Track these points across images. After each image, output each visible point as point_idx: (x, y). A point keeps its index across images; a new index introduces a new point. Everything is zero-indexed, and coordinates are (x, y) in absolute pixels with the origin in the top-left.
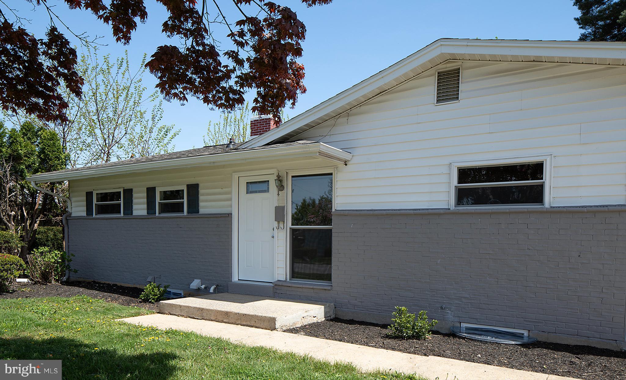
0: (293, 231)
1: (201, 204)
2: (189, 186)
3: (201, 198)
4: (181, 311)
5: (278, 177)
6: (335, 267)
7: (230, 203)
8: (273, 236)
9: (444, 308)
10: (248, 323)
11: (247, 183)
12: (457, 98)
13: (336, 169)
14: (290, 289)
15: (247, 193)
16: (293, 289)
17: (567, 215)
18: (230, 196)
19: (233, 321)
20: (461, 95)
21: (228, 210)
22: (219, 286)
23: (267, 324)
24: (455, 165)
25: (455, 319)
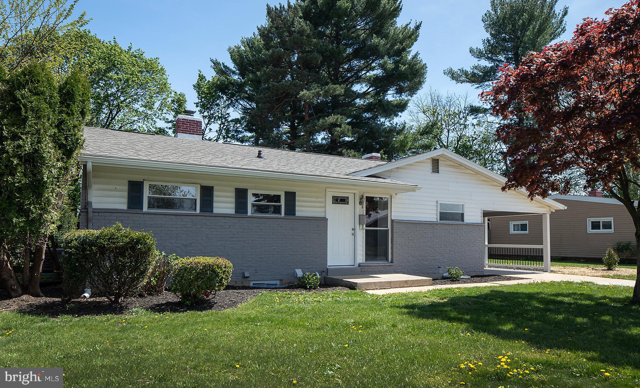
0: (366, 230)
1: (297, 208)
2: (287, 193)
3: (297, 203)
4: (375, 286)
5: (362, 196)
6: (394, 252)
7: (323, 209)
8: (353, 234)
9: (439, 267)
10: (419, 285)
11: (333, 196)
12: (438, 172)
13: (391, 196)
14: (370, 267)
15: (333, 203)
16: (372, 267)
17: (472, 226)
18: (323, 205)
19: (410, 285)
20: (440, 171)
21: (321, 215)
22: (324, 272)
23: (428, 283)
24: (439, 202)
25: (443, 272)
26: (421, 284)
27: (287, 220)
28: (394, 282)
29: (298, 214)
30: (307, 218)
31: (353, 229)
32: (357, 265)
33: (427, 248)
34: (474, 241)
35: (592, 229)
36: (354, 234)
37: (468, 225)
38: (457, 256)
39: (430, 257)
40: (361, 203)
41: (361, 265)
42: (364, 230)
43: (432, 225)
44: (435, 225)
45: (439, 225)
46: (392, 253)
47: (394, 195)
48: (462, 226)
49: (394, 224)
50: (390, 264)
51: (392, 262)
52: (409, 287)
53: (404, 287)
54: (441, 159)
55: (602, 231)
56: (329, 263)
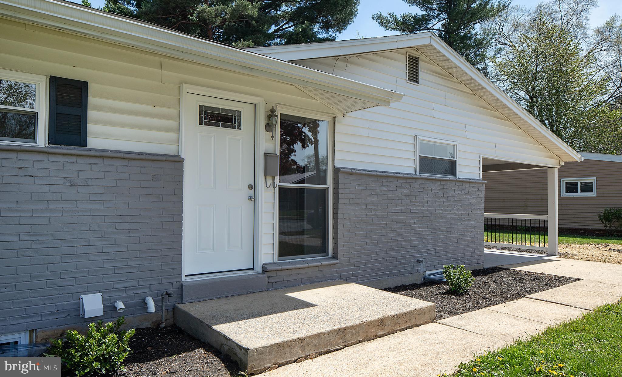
0: (283, 191)
1: (91, 128)
3: (92, 114)
5: (273, 111)
6: (340, 235)
7: (174, 135)
8: (250, 198)
9: (419, 261)
10: (408, 325)
11: (201, 106)
12: (417, 82)
13: (334, 118)
14: (288, 272)
15: (201, 123)
16: (294, 272)
17: (468, 184)
18: (173, 124)
19: (389, 329)
20: (420, 81)
21: (169, 149)
22: (169, 295)
23: (427, 317)
24: (419, 137)
25: (424, 269)
26: (413, 322)
27: (52, 158)
28: (353, 327)
29: (93, 142)
30: (122, 155)
31: (251, 187)
32: (259, 269)
33: (400, 225)
34: (470, 210)
35: (567, 192)
36: (253, 199)
37: (463, 181)
38: (446, 238)
39: (404, 243)
40: (269, 127)
41: (269, 268)
42: (277, 190)
43: (409, 181)
44: (414, 181)
45: (420, 181)
46: (335, 238)
47: (339, 117)
48: (454, 183)
49: (340, 176)
50: (331, 262)
51: (335, 257)
52: (389, 334)
53: (376, 337)
54: (422, 57)
55: (580, 194)
56: (187, 269)
